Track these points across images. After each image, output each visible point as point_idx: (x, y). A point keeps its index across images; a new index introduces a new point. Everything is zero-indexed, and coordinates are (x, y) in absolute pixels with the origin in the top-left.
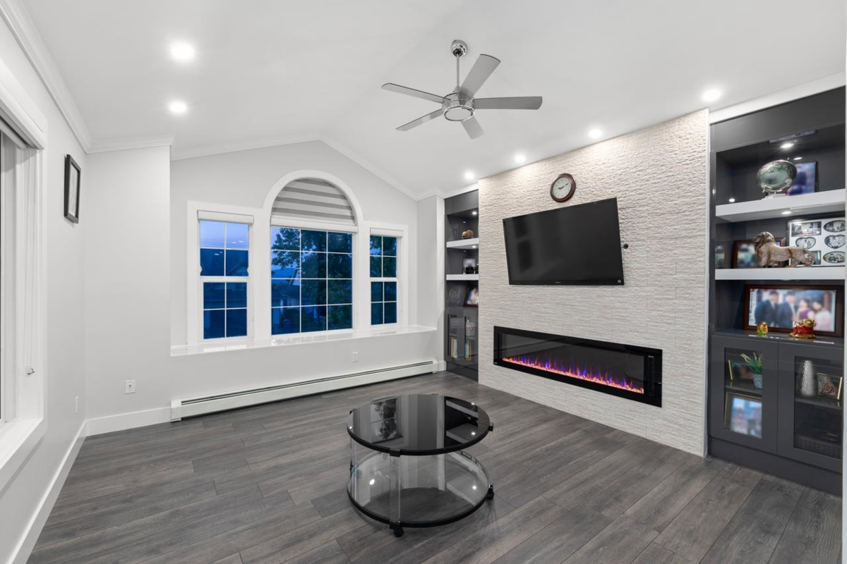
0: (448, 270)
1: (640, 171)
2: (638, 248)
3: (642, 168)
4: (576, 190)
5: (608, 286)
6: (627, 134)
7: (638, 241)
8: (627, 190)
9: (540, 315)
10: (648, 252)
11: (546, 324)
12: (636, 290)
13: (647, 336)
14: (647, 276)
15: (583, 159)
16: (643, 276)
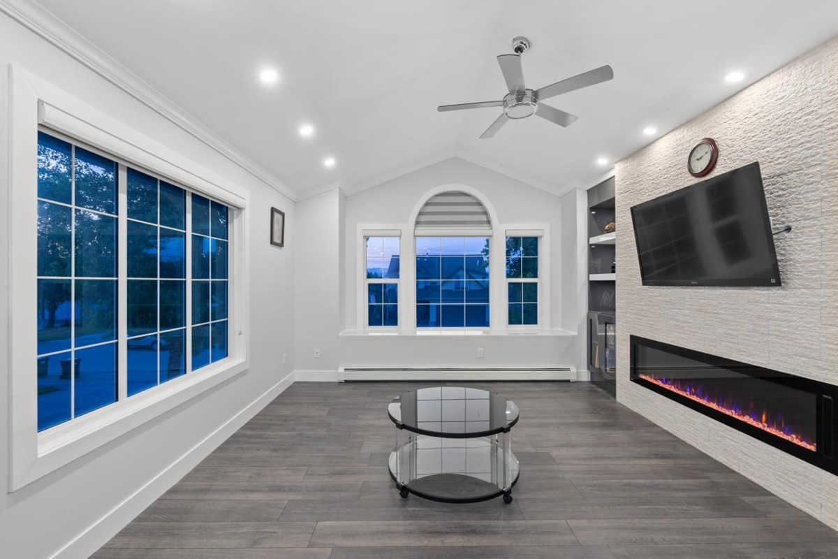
0: (592, 270)
1: (808, 114)
2: (805, 230)
3: (811, 110)
4: (719, 158)
5: (762, 288)
6: (787, 64)
7: (805, 219)
8: (789, 146)
9: (678, 323)
10: (822, 235)
11: (686, 336)
12: (803, 294)
13: (820, 363)
14: (821, 272)
15: (728, 114)
16: (815, 273)
